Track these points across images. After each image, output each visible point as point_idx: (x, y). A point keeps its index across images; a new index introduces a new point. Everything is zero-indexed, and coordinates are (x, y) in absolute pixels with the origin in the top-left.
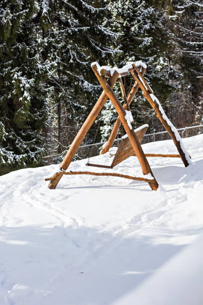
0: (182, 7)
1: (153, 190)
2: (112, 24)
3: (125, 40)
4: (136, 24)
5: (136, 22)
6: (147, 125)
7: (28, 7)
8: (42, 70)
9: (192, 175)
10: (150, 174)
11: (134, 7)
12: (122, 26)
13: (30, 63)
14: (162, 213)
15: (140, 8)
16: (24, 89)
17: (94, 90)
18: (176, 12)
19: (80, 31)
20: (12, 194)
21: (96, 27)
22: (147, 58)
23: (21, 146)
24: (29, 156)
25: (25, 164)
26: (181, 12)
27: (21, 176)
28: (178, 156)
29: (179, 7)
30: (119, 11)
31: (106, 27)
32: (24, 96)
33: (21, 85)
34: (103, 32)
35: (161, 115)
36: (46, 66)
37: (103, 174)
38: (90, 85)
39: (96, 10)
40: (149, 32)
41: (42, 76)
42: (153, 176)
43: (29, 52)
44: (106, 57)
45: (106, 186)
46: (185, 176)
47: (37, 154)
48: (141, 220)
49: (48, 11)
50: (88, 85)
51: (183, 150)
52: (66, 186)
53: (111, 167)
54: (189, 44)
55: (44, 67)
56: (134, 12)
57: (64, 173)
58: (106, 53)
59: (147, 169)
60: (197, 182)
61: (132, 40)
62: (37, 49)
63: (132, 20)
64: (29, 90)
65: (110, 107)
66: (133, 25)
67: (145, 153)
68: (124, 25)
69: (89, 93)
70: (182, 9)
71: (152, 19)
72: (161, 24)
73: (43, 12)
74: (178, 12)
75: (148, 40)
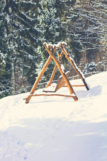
0: (70, 17)
1: (75, 101)
2: (40, 27)
3: (47, 34)
4: (51, 26)
5: (52, 25)
6: (69, 72)
7: (2, 19)
8: (10, 49)
9: (92, 94)
10: (74, 93)
11: (50, 18)
12: (45, 27)
13: (4, 46)
14: (83, 110)
15: (53, 18)
16: (3, 59)
17: (34, 59)
18: (67, 20)
19: (26, 30)
20: (8, 107)
21: (33, 28)
22: (57, 42)
23: (2, 87)
24: (6, 92)
25: (4, 95)
26: (70, 20)
27: (10, 99)
28: (84, 86)
29: (68, 17)
30: (43, 20)
31: (37, 28)
32: (3, 62)
33: (1, 57)
34: (37, 30)
35: (75, 66)
36: (12, 47)
37: (51, 95)
38: (32, 56)
39: (33, 20)
40: (57, 30)
41: (10, 53)
42: (75, 94)
43: (4, 40)
44: (38, 42)
45: (52, 101)
46: (89, 94)
47: (10, 90)
48: (73, 114)
49: (10, 21)
50: (31, 56)
51: (86, 82)
52: (33, 102)
53: (55, 92)
54: (74, 35)
55: (11, 48)
56: (50, 20)
57: (33, 95)
58: (38, 41)
59: (72, 91)
60: (95, 97)
61: (50, 34)
62: (7, 39)
63: (49, 24)
64: (5, 59)
65: (40, 67)
66: (50, 27)
67: (71, 85)
68: (46, 27)
69: (31, 60)
70: (70, 19)
71: (58, 24)
72: (62, 26)
73: (8, 22)
74: (68, 20)
75: (57, 34)
